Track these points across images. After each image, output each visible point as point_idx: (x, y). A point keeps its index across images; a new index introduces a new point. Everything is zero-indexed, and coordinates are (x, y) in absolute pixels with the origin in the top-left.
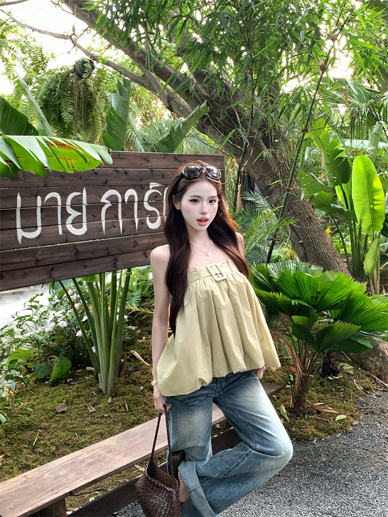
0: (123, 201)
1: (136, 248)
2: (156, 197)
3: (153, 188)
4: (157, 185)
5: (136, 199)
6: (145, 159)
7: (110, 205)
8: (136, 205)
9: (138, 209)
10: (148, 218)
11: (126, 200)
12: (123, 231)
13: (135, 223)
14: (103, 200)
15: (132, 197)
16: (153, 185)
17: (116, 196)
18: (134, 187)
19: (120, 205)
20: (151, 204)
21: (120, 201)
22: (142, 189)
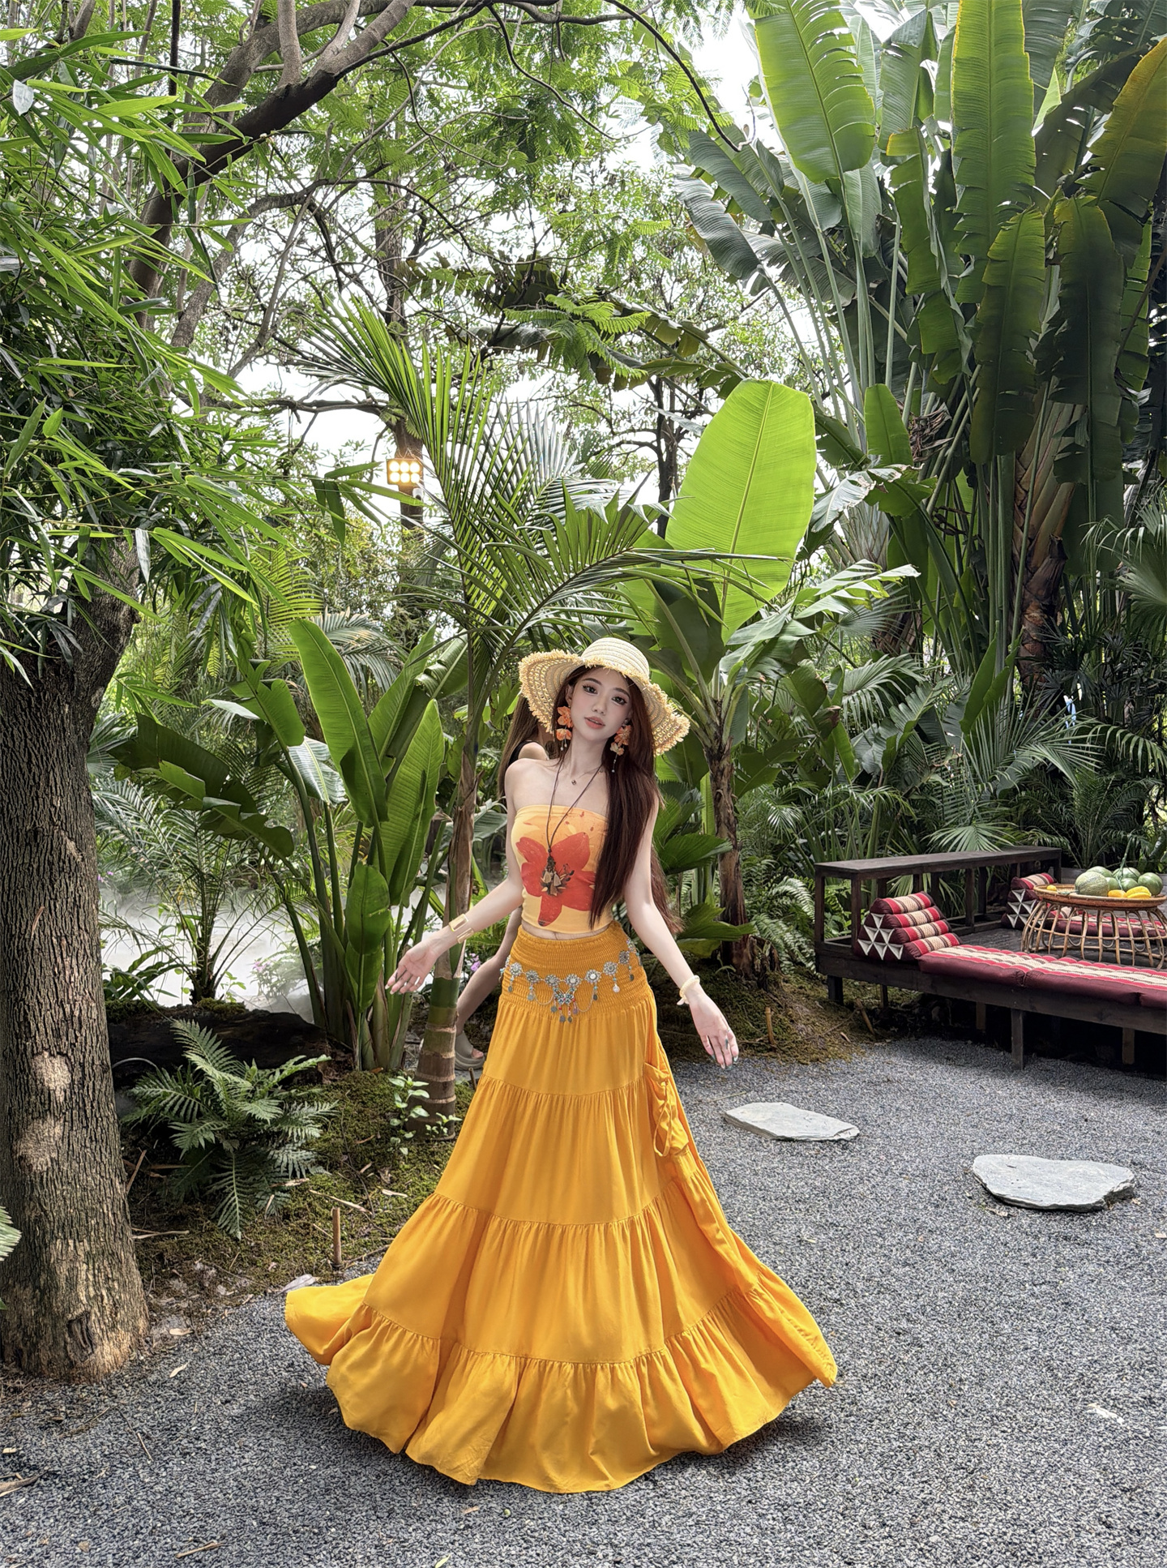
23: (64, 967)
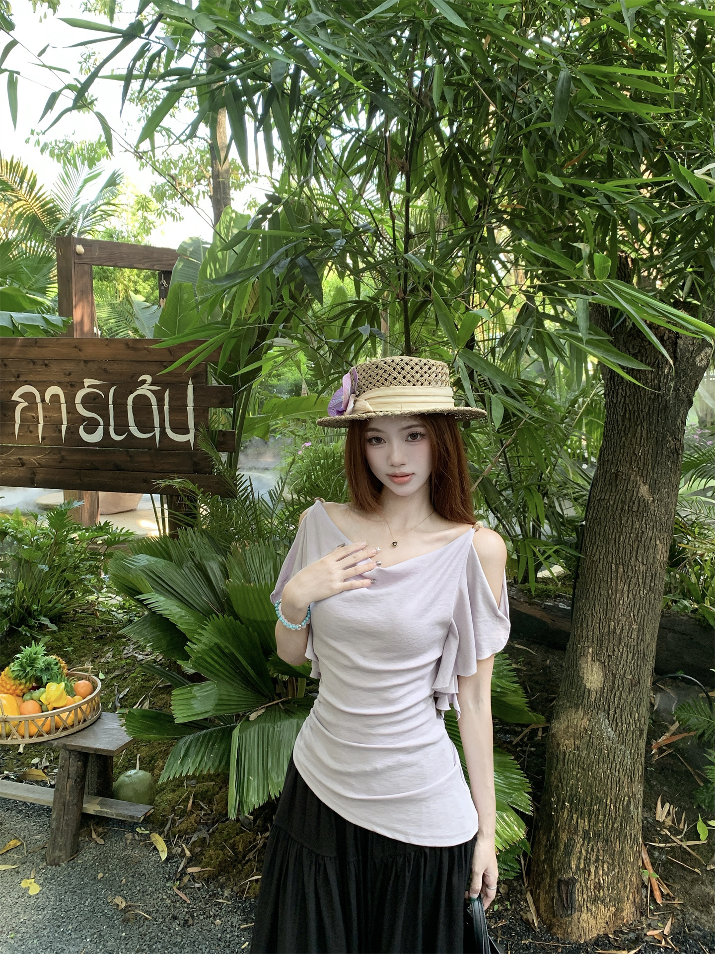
0: (43, 400)
1: (64, 464)
2: (94, 399)
3: (89, 387)
4: (97, 382)
5: (63, 400)
6: (76, 347)
7: (26, 404)
8: (64, 407)
9: (68, 413)
10: (82, 427)
11: (47, 398)
12: (43, 438)
13: (60, 431)
14: (15, 397)
15: (55, 397)
16: (88, 382)
17: (32, 395)
18: (59, 384)
19: (40, 406)
20: (85, 407)
21: (38, 399)
22: (71, 387)
23: (616, 590)
